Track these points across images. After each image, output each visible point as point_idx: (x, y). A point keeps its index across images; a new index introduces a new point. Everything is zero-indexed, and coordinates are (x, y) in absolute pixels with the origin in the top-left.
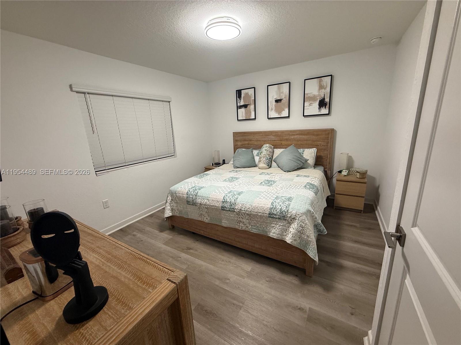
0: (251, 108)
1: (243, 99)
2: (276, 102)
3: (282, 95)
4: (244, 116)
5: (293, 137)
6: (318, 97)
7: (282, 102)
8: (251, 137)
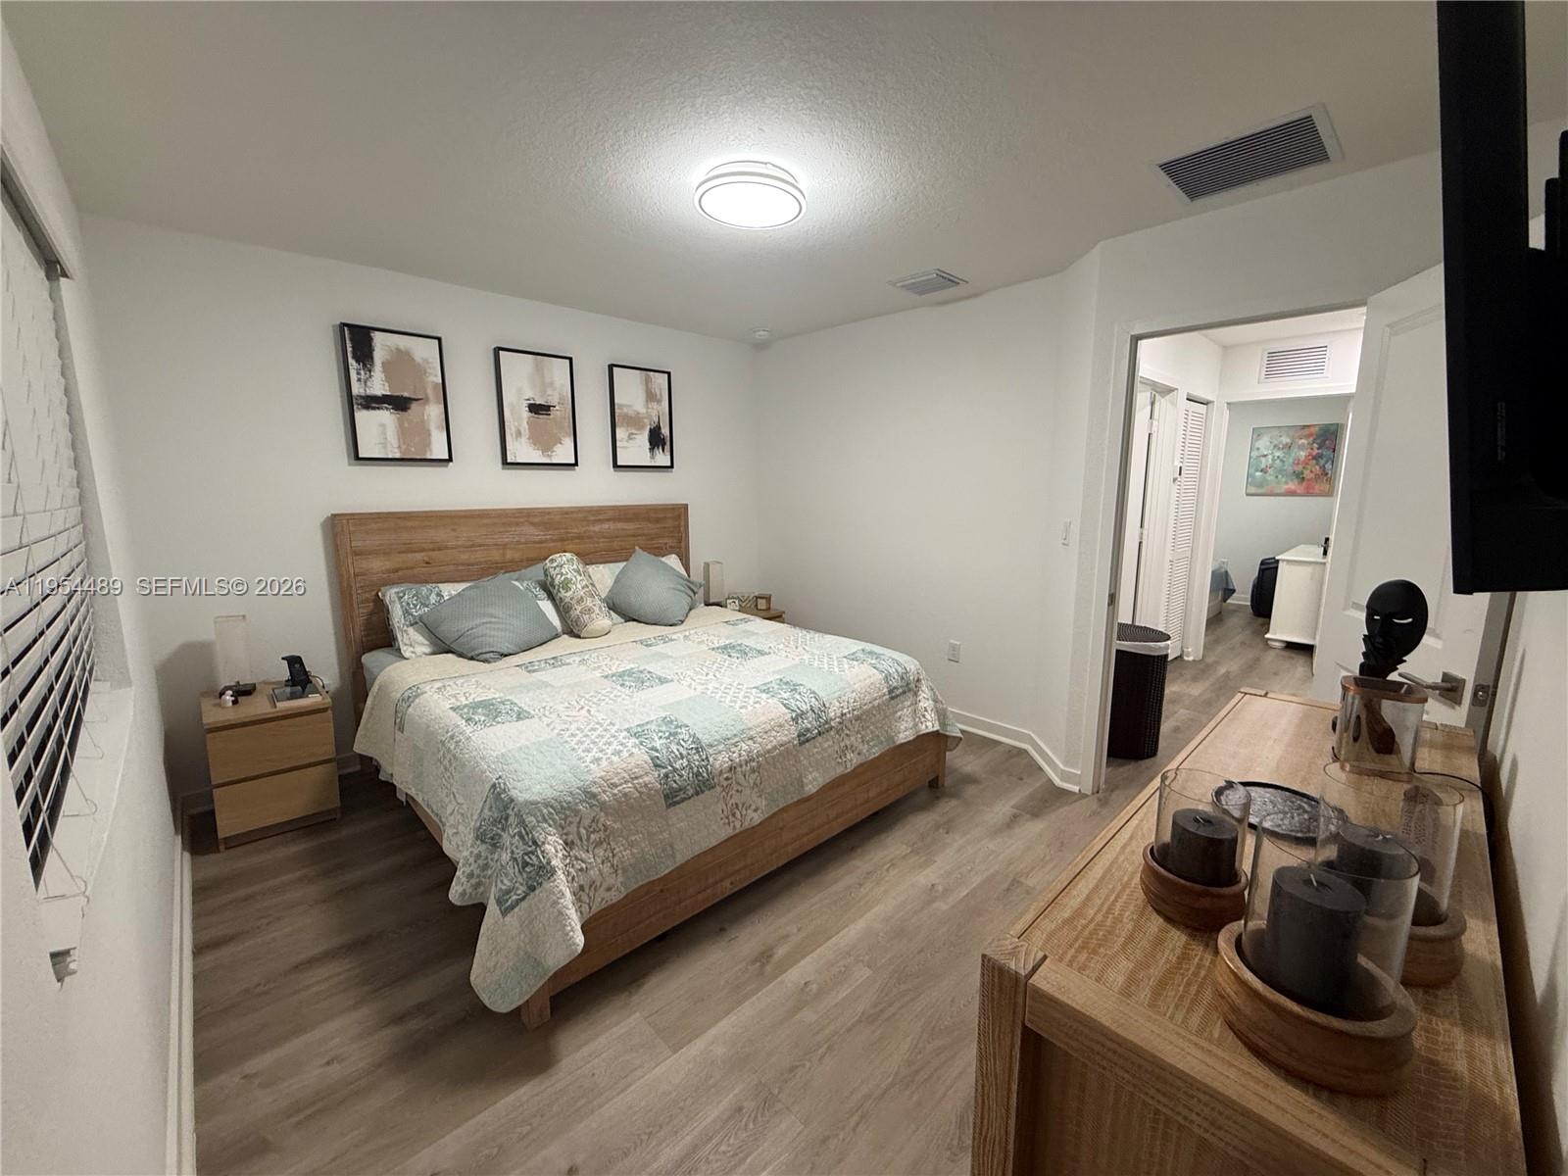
0: (429, 416)
1: (385, 371)
2: (531, 411)
3: (549, 392)
4: (396, 445)
5: (599, 527)
6: (645, 421)
7: (551, 416)
8: (441, 535)
